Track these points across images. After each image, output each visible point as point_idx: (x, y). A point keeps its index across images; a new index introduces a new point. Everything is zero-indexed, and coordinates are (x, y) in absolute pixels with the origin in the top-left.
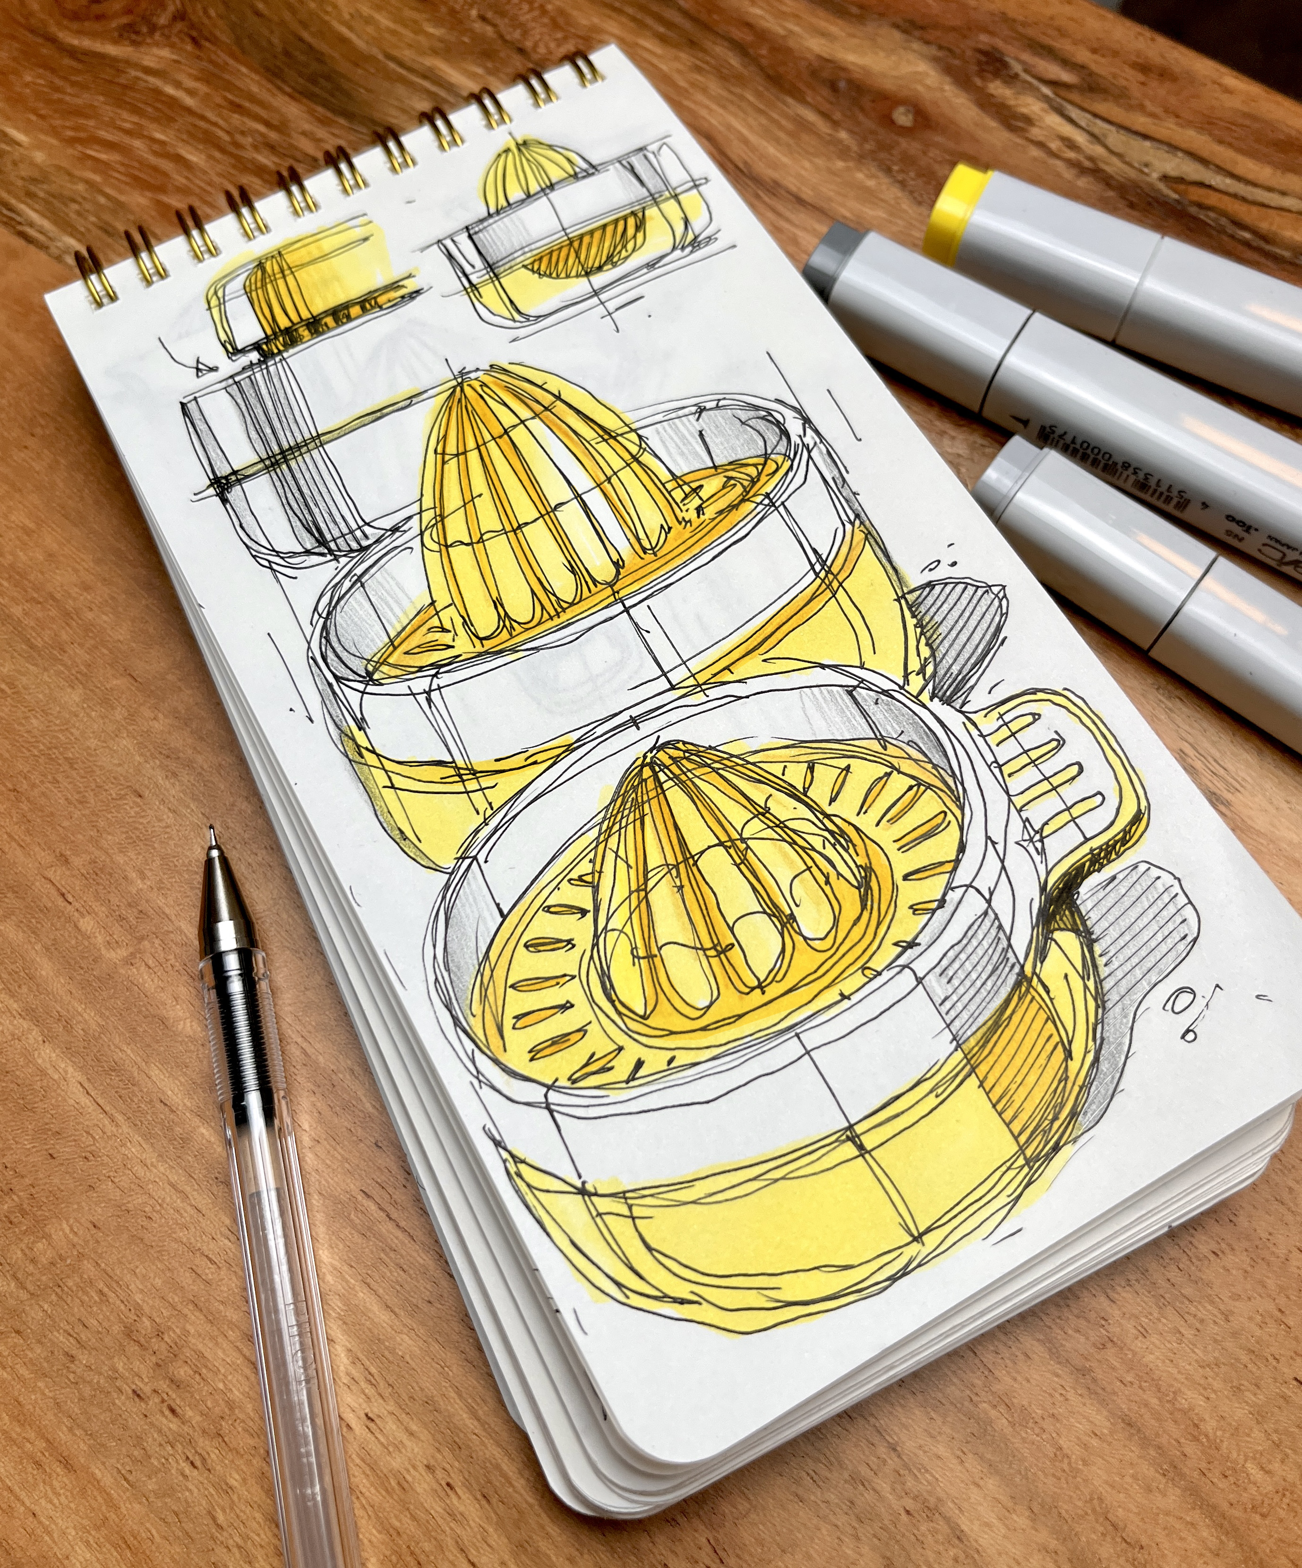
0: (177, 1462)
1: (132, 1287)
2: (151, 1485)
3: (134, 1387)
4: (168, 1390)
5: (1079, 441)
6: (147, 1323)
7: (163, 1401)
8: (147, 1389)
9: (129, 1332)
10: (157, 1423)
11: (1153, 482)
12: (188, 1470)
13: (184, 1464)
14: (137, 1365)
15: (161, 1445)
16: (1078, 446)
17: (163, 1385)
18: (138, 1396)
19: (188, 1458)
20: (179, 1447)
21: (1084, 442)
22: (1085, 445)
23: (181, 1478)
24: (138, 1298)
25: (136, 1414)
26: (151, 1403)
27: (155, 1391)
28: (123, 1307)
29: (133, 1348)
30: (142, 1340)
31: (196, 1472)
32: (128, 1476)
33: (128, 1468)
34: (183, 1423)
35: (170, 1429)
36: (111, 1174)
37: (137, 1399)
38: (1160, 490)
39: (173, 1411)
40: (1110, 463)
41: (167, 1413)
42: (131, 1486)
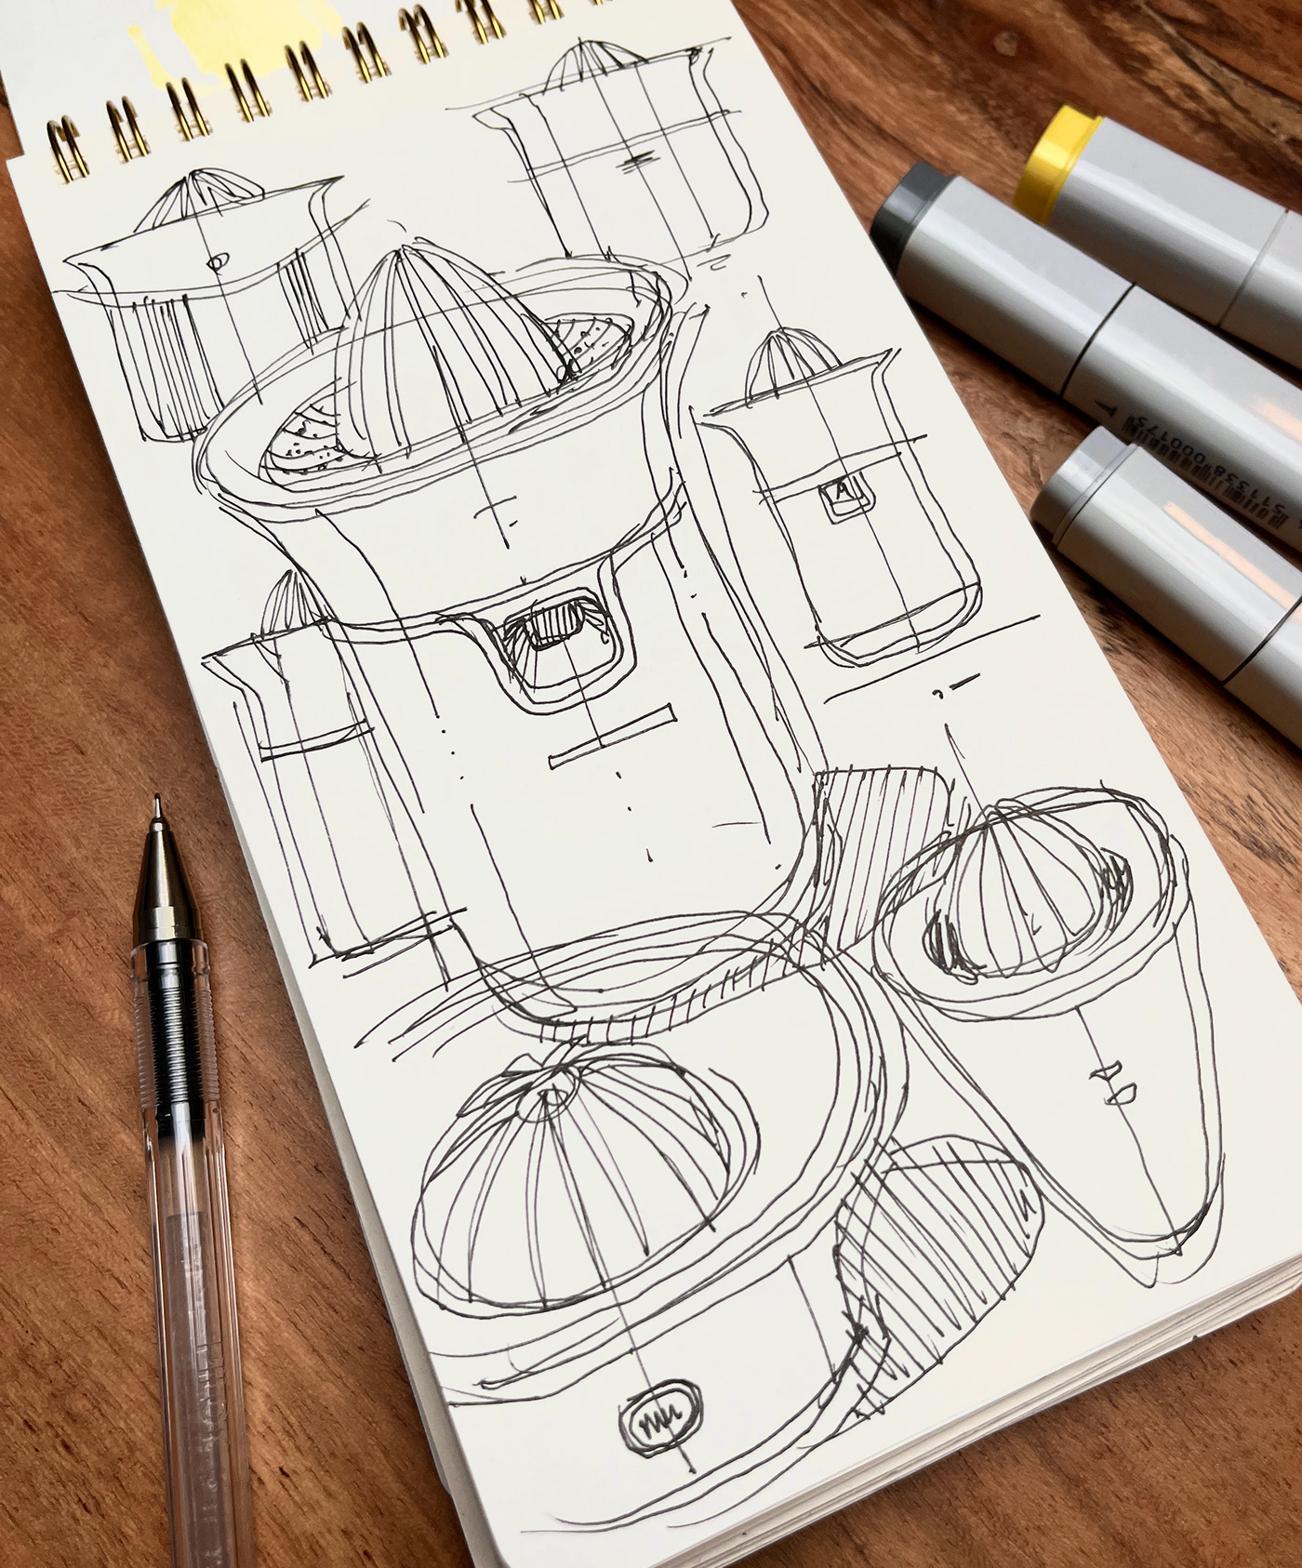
0: (68, 1503)
1: (32, 1307)
2: (38, 1526)
3: (26, 1417)
4: (61, 1424)
5: (1170, 438)
6: (46, 1349)
7: (57, 1435)
8: (40, 1421)
9: (24, 1356)
10: (48, 1459)
11: (1248, 492)
12: (79, 1512)
13: (75, 1507)
14: (31, 1393)
15: (51, 1483)
16: (1168, 443)
17: (58, 1418)
18: (30, 1428)
19: (80, 1500)
20: (71, 1487)
21: (1175, 440)
22: (1177, 443)
23: (72, 1522)
24: (37, 1319)
25: (26, 1447)
26: (43, 1436)
27: (48, 1423)
28: (19, 1328)
29: (26, 1375)
30: (38, 1367)
31: (88, 1517)
32: (13, 1513)
33: (14, 1505)
34: (77, 1461)
35: (62, 1467)
36: (17, 1178)
37: (28, 1431)
38: (1255, 501)
39: (67, 1447)
40: (1203, 465)
41: (61, 1449)
42: (17, 1525)
